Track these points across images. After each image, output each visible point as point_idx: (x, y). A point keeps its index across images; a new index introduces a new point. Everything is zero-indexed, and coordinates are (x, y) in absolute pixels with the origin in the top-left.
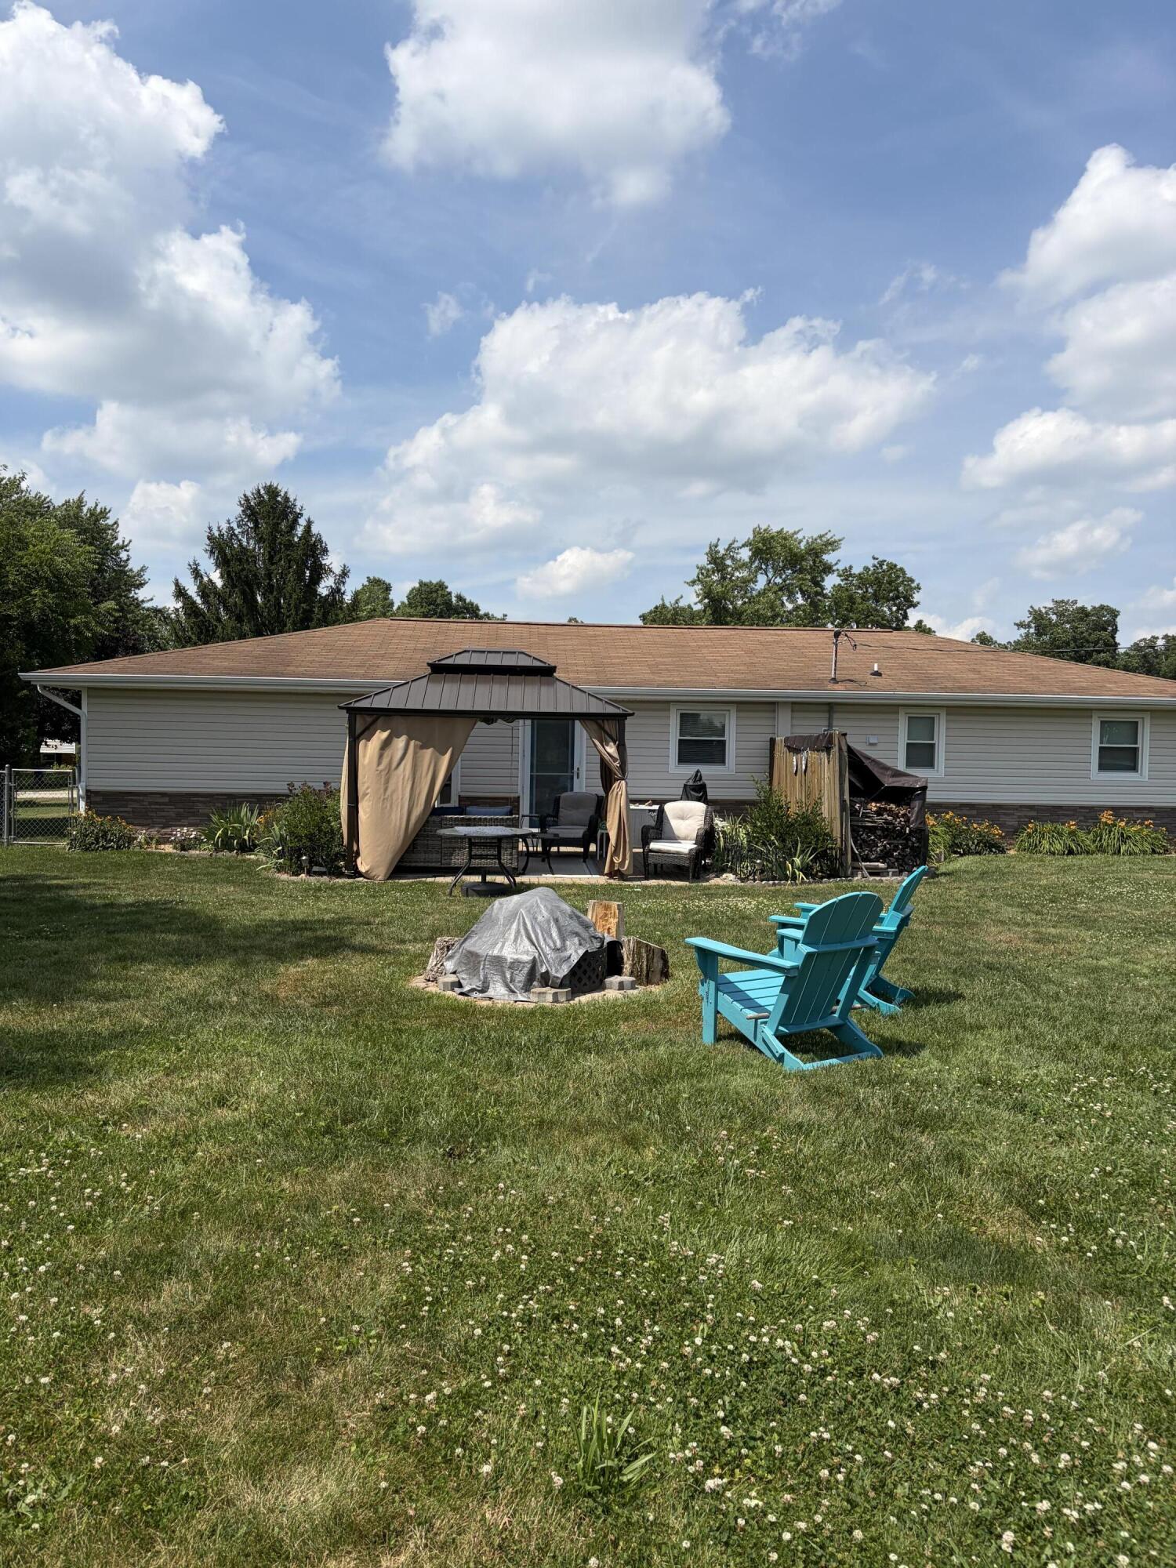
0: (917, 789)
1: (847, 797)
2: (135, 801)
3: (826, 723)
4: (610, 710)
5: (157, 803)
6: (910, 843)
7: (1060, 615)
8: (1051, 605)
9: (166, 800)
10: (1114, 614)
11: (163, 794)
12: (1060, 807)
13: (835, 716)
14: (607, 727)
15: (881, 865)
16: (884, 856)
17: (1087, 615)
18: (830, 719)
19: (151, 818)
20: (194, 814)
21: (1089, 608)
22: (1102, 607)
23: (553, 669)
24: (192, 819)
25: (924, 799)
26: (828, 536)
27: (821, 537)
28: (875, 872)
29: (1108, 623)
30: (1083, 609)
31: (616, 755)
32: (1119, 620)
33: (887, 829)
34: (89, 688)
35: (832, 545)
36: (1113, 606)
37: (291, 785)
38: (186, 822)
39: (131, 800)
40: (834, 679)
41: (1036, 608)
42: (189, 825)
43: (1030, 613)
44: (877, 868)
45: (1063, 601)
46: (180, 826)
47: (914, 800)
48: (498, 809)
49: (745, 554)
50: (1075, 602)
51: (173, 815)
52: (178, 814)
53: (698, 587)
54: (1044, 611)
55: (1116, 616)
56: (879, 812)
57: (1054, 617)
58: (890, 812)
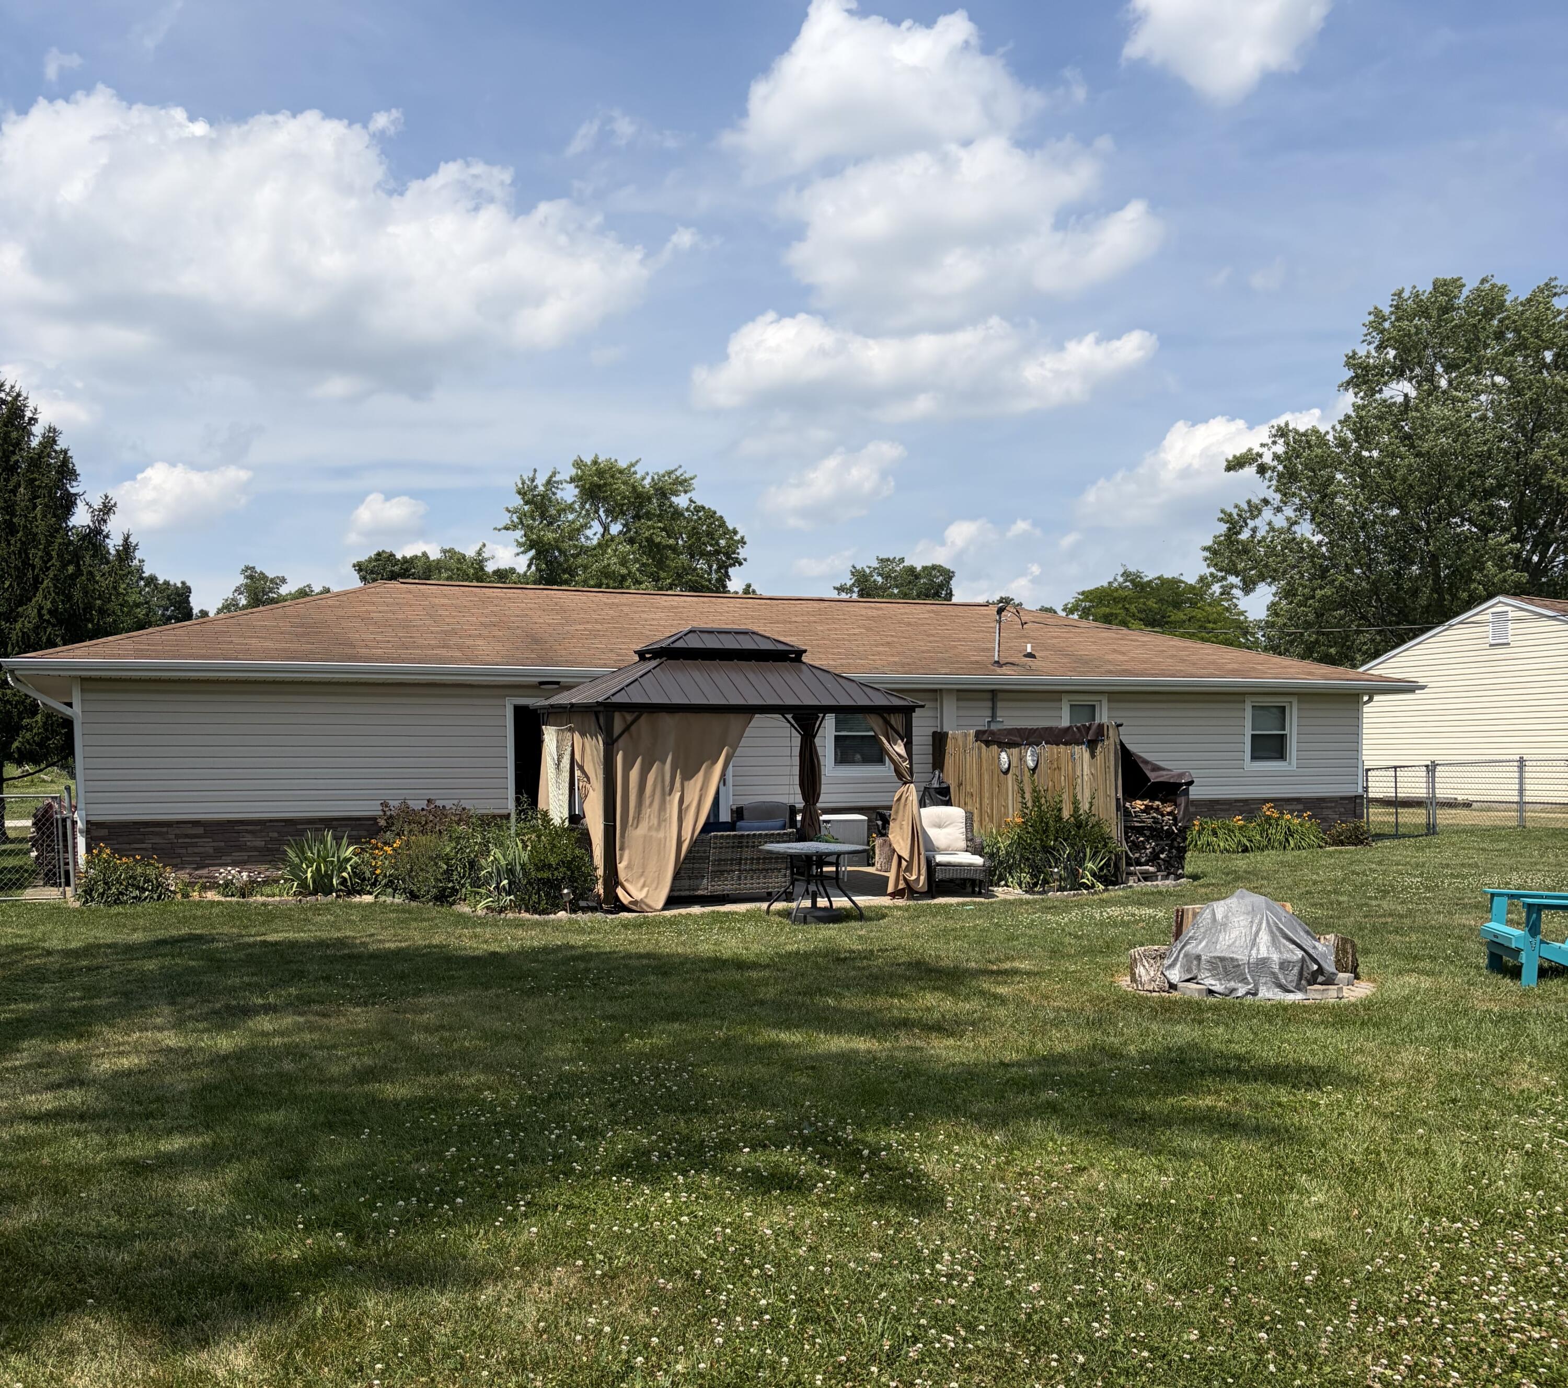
0: (1182, 784)
1: (1120, 795)
2: (157, 834)
3: (989, 713)
4: (896, 702)
5: (187, 836)
6: (1176, 844)
7: (887, 577)
8: (875, 564)
9: (200, 830)
10: (948, 575)
11: (196, 823)
12: (1217, 802)
13: (999, 704)
14: (893, 722)
15: (1152, 869)
16: (1153, 858)
17: (917, 577)
18: (994, 709)
19: (180, 856)
20: (241, 848)
21: (919, 568)
22: (934, 567)
23: (800, 653)
24: (237, 855)
25: (1188, 794)
26: (678, 473)
27: (670, 473)
28: (1147, 877)
29: (941, 586)
30: (911, 570)
31: (905, 755)
32: (953, 583)
33: (1155, 829)
34: (83, 679)
35: (683, 484)
36: (947, 566)
37: (385, 804)
38: (229, 859)
39: (152, 833)
40: (997, 662)
41: (859, 567)
42: (234, 864)
43: (853, 574)
44: (1147, 872)
45: (888, 560)
46: (221, 865)
47: (1180, 796)
48: (770, 823)
49: (568, 494)
50: (902, 560)
51: (211, 851)
52: (216, 849)
53: (519, 534)
54: (868, 571)
55: (951, 578)
56: (1147, 810)
57: (880, 579)
58: (1157, 809)
